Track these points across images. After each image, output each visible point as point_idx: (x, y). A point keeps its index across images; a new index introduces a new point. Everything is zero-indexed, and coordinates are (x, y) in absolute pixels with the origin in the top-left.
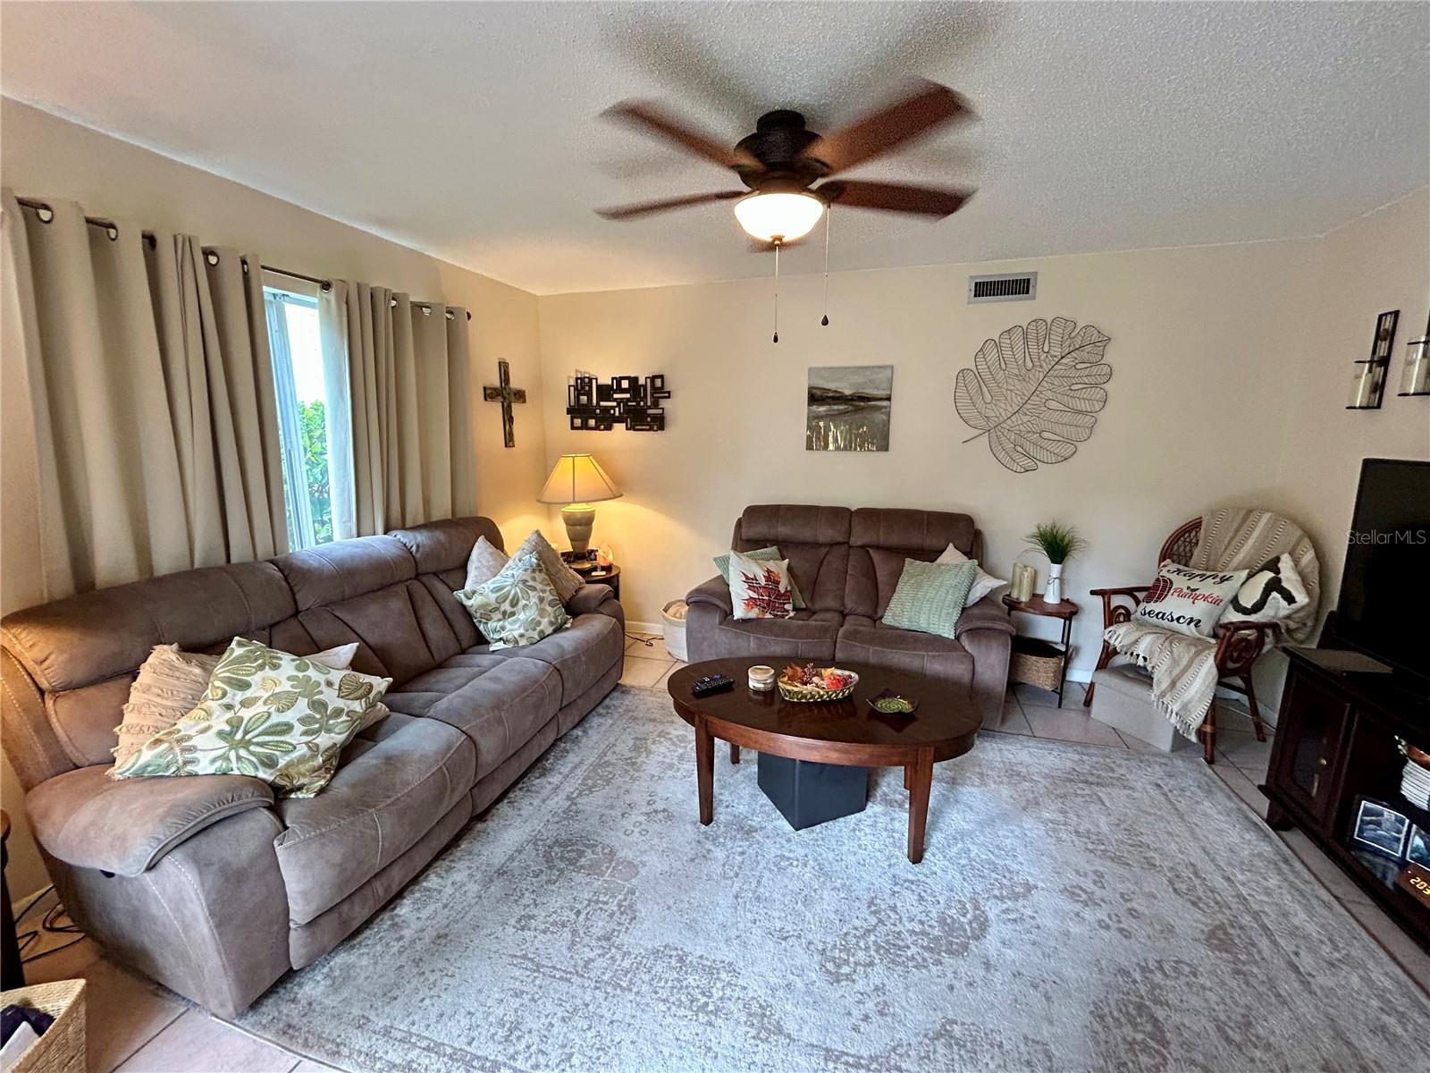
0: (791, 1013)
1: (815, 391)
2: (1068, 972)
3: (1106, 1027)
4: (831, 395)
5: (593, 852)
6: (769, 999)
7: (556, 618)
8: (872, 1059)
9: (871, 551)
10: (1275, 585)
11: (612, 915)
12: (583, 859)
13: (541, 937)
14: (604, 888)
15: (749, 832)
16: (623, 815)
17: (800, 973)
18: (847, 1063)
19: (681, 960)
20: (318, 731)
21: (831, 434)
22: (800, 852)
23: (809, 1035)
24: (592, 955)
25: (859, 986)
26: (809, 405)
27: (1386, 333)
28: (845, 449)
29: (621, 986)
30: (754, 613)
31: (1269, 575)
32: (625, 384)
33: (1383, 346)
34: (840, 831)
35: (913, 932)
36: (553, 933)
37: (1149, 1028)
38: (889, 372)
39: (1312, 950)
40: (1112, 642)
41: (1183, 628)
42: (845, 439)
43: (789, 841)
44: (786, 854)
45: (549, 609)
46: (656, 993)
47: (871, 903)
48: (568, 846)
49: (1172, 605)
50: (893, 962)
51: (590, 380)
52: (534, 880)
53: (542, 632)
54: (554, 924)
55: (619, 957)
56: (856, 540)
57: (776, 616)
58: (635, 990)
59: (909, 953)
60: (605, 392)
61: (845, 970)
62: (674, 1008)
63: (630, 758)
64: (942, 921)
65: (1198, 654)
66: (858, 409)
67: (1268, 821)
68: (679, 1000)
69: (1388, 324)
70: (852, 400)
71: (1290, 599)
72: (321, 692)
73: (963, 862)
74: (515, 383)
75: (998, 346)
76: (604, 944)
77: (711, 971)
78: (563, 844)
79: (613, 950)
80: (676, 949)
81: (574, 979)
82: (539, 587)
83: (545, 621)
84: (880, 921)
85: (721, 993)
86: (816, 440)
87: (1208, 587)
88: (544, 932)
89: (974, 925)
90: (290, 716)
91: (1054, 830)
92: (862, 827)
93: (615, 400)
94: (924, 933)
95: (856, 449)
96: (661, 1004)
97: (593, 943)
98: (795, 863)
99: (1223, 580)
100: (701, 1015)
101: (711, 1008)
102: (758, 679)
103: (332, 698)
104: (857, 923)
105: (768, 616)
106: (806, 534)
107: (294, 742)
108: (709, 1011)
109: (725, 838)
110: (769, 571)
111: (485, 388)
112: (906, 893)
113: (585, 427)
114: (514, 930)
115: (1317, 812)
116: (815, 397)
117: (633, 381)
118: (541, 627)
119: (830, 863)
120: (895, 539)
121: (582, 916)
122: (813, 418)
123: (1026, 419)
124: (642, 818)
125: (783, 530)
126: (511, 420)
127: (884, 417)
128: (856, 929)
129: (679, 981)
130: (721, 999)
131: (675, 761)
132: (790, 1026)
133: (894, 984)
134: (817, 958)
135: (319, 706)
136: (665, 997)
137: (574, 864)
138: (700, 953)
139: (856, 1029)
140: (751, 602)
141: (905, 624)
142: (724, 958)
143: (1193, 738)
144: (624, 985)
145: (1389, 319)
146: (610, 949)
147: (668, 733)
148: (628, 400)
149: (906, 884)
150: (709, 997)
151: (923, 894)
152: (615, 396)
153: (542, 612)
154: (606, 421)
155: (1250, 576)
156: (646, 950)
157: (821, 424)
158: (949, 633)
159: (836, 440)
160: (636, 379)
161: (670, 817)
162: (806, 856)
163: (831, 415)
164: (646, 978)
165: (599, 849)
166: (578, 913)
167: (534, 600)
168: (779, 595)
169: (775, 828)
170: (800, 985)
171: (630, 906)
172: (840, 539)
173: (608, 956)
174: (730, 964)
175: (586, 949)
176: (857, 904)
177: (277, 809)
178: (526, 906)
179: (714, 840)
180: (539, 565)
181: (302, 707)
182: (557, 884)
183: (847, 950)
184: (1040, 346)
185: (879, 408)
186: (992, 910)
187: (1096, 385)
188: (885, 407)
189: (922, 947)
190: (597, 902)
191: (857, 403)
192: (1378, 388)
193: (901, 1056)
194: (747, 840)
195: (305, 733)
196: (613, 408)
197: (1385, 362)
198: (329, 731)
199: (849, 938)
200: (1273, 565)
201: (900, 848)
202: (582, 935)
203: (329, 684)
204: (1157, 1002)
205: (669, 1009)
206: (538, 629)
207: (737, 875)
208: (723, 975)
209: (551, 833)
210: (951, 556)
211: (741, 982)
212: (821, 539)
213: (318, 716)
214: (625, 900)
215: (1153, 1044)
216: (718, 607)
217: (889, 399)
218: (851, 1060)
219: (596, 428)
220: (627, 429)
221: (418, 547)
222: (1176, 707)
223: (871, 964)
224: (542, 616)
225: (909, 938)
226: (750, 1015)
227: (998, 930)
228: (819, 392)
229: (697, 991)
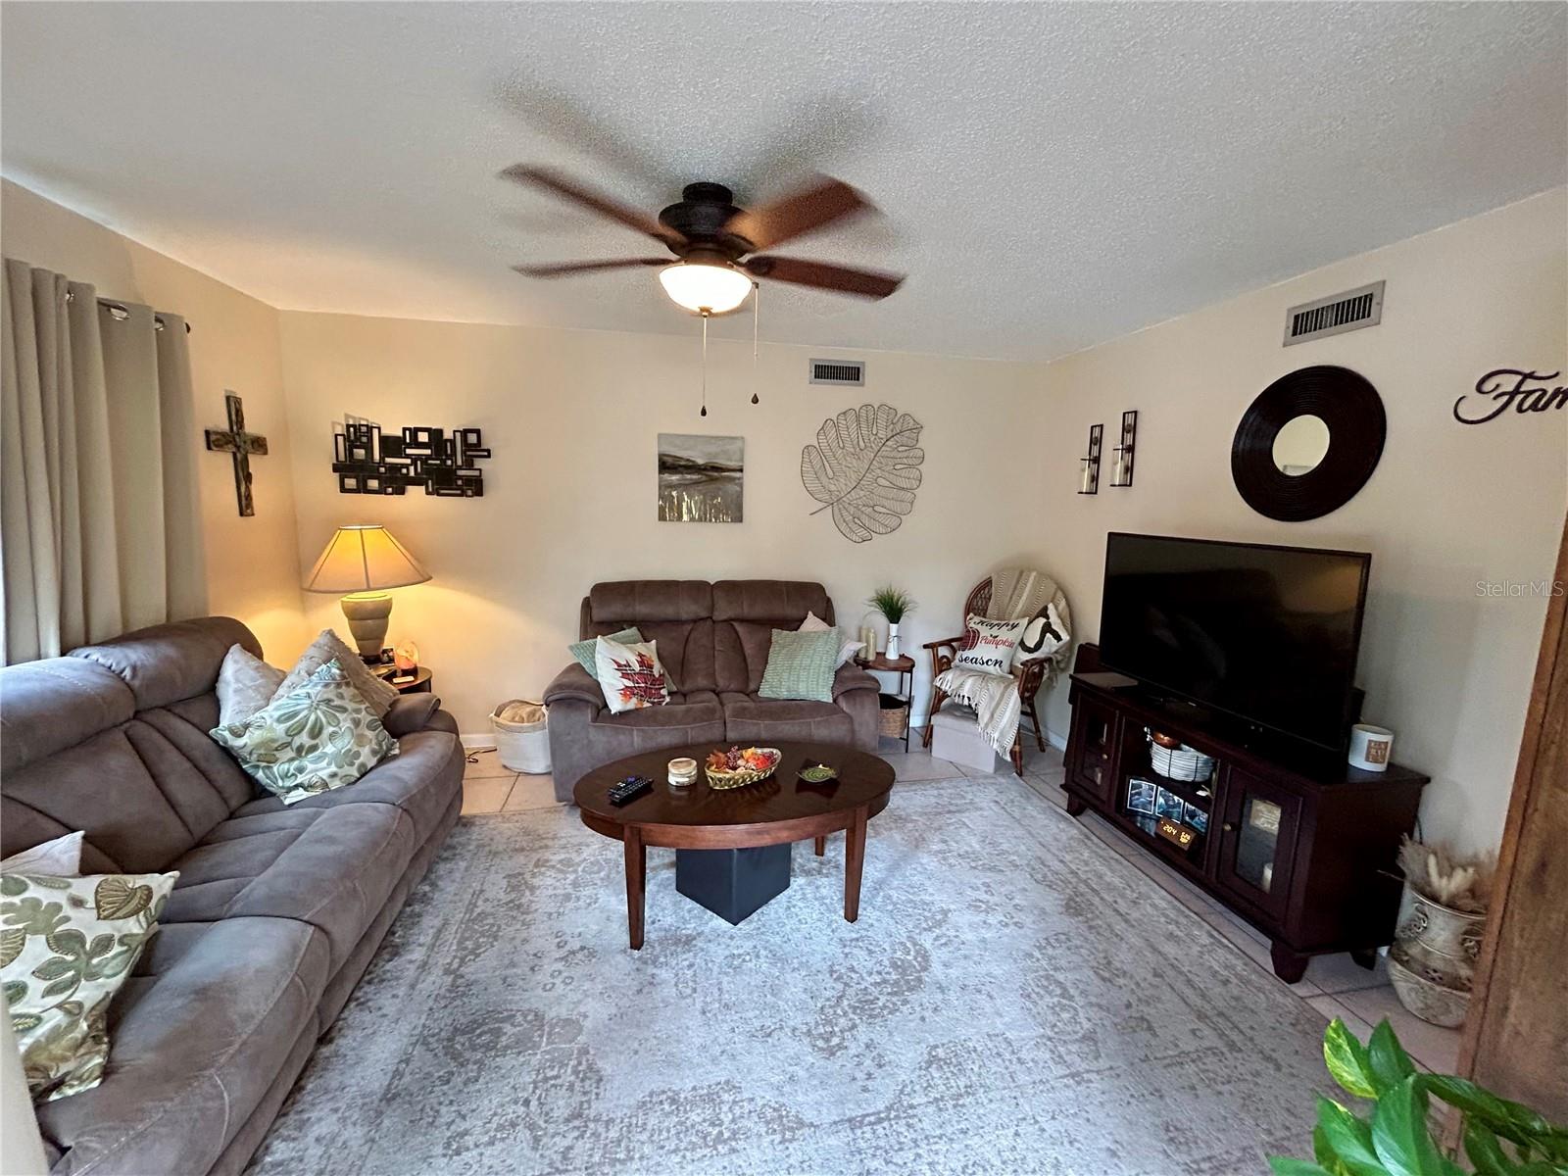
0: (805, 1102)
1: (666, 458)
2: (997, 972)
3: (1035, 1003)
4: (683, 463)
5: (512, 1025)
6: (780, 1099)
7: (380, 744)
8: (889, 1109)
9: (735, 624)
10: (1047, 628)
11: (571, 1088)
12: (504, 1038)
13: (488, 1151)
14: (547, 1060)
15: (688, 941)
16: (532, 969)
17: (796, 1060)
18: (871, 1124)
19: (673, 1101)
20: (73, 982)
21: (684, 504)
22: (748, 945)
23: (828, 1115)
24: (567, 1142)
25: (853, 1051)
26: (660, 472)
27: (1096, 441)
28: (700, 519)
29: (619, 1160)
30: (633, 704)
31: (1042, 621)
32: (423, 437)
33: (1095, 449)
34: (776, 913)
35: (876, 984)
36: (503, 1139)
37: (1058, 991)
38: (739, 444)
39: (1123, 896)
40: (943, 687)
41: (991, 669)
42: (700, 509)
43: (732, 938)
44: (735, 952)
45: (370, 734)
46: (662, 1147)
47: (832, 972)
48: (474, 1030)
49: (982, 651)
50: (871, 1016)
51: (370, 429)
52: (445, 1087)
53: (362, 765)
54: (500, 1128)
55: (601, 1129)
56: (719, 615)
57: (653, 703)
58: (637, 1156)
59: (881, 1004)
60: (391, 445)
61: (835, 1041)
62: (688, 1154)
63: (511, 901)
64: (894, 965)
65: (1006, 688)
66: (713, 480)
67: (1068, 811)
68: (691, 1142)
69: (1097, 431)
70: (705, 469)
71: (1058, 638)
72: (67, 919)
73: (890, 908)
74: (251, 427)
75: (836, 425)
76: (576, 1123)
77: (711, 1098)
78: (468, 1030)
79: (592, 1125)
80: (664, 1092)
82: (350, 706)
83: (366, 751)
84: (846, 984)
85: (730, 1116)
86: (668, 511)
87: (1004, 634)
88: (491, 1143)
89: (919, 959)
90: (18, 971)
91: (945, 859)
92: (794, 902)
93: (408, 456)
94: (885, 981)
95: (711, 521)
96: (673, 1155)
97: (563, 1128)
98: (748, 958)
99: (1014, 627)
100: (720, 1147)
101: (726, 1135)
102: (680, 773)
103: (88, 924)
104: (828, 994)
105: (646, 705)
106: (668, 611)
107: (35, 1011)
108: (724, 1140)
109: (666, 956)
110: (640, 655)
111: (207, 433)
112: (855, 951)
113: (362, 488)
114: (446, 1160)
115: (1104, 797)
116: (666, 465)
117: (436, 434)
118: (361, 759)
119: (780, 947)
120: (759, 611)
121: (534, 1103)
122: (664, 487)
123: (862, 493)
124: (560, 966)
125: (642, 609)
126: (248, 478)
127: (738, 489)
128: (828, 1000)
129: (682, 1123)
130: (733, 1121)
131: (570, 890)
132: (809, 1116)
133: (878, 1034)
134: (806, 1040)
135: (69, 941)
136: (673, 1147)
137: (494, 1048)
138: (692, 1085)
139: (865, 1090)
140: (627, 692)
141: (784, 694)
142: (719, 1079)
143: (1009, 759)
144: (622, 1156)
145: (1097, 430)
146: (586, 1126)
147: (547, 861)
148: (428, 457)
149: (853, 944)
150: (720, 1125)
151: (870, 947)
152: (408, 451)
153: (360, 740)
154: (396, 483)
155: (1030, 622)
156: (629, 1107)
157: (674, 493)
158: (827, 698)
159: (690, 511)
160: (440, 432)
161: (592, 954)
162: (755, 947)
164: (644, 1137)
165: (519, 1018)
166: (527, 1102)
167: (346, 724)
168: (654, 681)
169: (713, 930)
170: (801, 1073)
171: (590, 1068)
172: (704, 614)
173: (588, 1135)
174: (727, 1082)
175: (557, 1139)
176: (820, 976)
178: (449, 1125)
179: (654, 963)
180: (343, 677)
181: (38, 951)
182: (481, 1080)
183: (828, 1022)
184: (870, 428)
186: (927, 941)
187: (910, 466)
188: (739, 479)
189: (889, 994)
190: (546, 1079)
191: (711, 473)
192: (1094, 479)
193: (909, 1095)
194: (689, 951)
195: (49, 992)
196: (407, 466)
197: (1096, 460)
198: (92, 976)
199: (826, 1010)
200: (1044, 613)
201: (835, 912)
202: (543, 1125)
203: (78, 903)
204: (1056, 969)
205: (684, 1157)
206: (357, 762)
207: (695, 990)
208: (725, 1097)
209: (444, 1020)
210: (812, 624)
211: (746, 1095)
212: (684, 617)
213: (70, 958)
214: (580, 1063)
215: (1064, 1001)
216: (588, 702)
217: (741, 471)
218: (872, 1119)
219: (381, 491)
220: (428, 493)
221: (134, 669)
222: (996, 735)
223: (854, 1026)
224: (360, 744)
225: (875, 991)
226: (767, 1123)
227: (937, 956)
228: (669, 460)
229: (706, 1124)
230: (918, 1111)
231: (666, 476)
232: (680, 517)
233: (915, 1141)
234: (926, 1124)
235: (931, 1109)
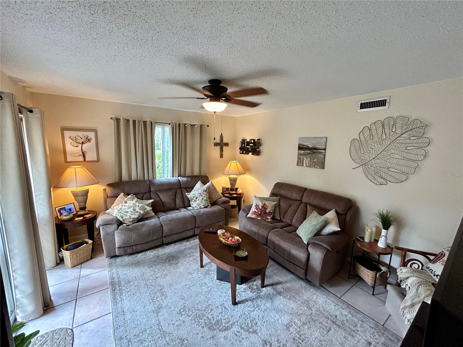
0: (164, 312)
1: (300, 145)
4: (305, 147)
5: (175, 261)
6: (164, 307)
7: (206, 204)
9: (308, 205)
11: (163, 274)
12: (172, 262)
14: (168, 269)
16: (189, 257)
17: (175, 307)
18: (159, 328)
19: (161, 289)
20: (132, 214)
21: (304, 161)
23: (161, 319)
24: (151, 279)
25: (181, 318)
26: (298, 150)
28: (309, 167)
30: (255, 216)
32: (252, 141)
35: (208, 318)
38: (325, 139)
42: (309, 163)
43: (212, 281)
44: (207, 283)
45: (204, 202)
46: (151, 292)
47: (209, 305)
50: (194, 319)
51: (245, 140)
52: (160, 261)
53: (200, 207)
54: (153, 270)
55: (154, 282)
56: (304, 200)
57: (262, 219)
58: (149, 289)
59: (200, 321)
60: (248, 143)
61: (183, 313)
64: (218, 321)
66: (314, 153)
68: (152, 296)
70: (312, 149)
72: (136, 207)
73: (246, 313)
74: (225, 141)
75: (370, 129)
76: (155, 278)
77: (163, 295)
78: (173, 257)
79: (155, 280)
80: (163, 287)
81: (144, 281)
82: (203, 195)
83: (202, 204)
84: (205, 310)
86: (300, 163)
88: (150, 270)
89: (225, 328)
90: (129, 210)
93: (250, 146)
94: (210, 320)
95: (312, 167)
96: (149, 294)
98: (206, 286)
100: (151, 301)
101: (154, 301)
103: (137, 209)
104: (200, 307)
105: (259, 218)
107: (128, 215)
109: (201, 272)
110: (265, 204)
111: (214, 143)
112: (220, 309)
113: (243, 153)
114: (147, 267)
116: (301, 148)
117: (254, 140)
118: (201, 206)
119: (214, 291)
120: (315, 203)
121: (158, 271)
122: (299, 155)
124: (191, 259)
125: (283, 192)
126: (222, 151)
129: (156, 293)
130: (158, 301)
132: (160, 314)
133: (188, 323)
134: (182, 307)
135: (134, 210)
137: (169, 262)
138: (166, 291)
139: (169, 324)
140: (255, 213)
142: (168, 294)
144: (149, 287)
148: (253, 146)
149: (223, 307)
150: (156, 299)
151: (223, 312)
152: (250, 145)
153: (202, 202)
154: (247, 152)
156: (159, 284)
157: (302, 157)
158: (306, 242)
159: (306, 163)
160: (255, 140)
162: (211, 286)
163: (305, 154)
164: (153, 288)
165: (177, 261)
167: (201, 199)
168: (265, 213)
169: (213, 277)
170: (172, 309)
171: (167, 275)
172: (298, 199)
174: (167, 296)
175: (152, 277)
176: (206, 303)
177: (118, 226)
178: (154, 264)
180: (206, 190)
181: (131, 209)
182: (162, 264)
183: (189, 310)
184: (391, 129)
185: (321, 153)
186: (235, 329)
187: (420, 148)
189: (205, 322)
190: (164, 270)
191: (313, 150)
193: (169, 335)
194: (204, 275)
195: (131, 214)
196: (249, 148)
198: (135, 215)
199: (193, 308)
202: (154, 275)
203: (138, 206)
205: (149, 296)
206: (200, 206)
207: (192, 281)
208: (163, 297)
209: (174, 254)
210: (332, 212)
211: (164, 300)
212: (293, 198)
213: (133, 212)
214: (168, 273)
216: (247, 211)
217: (325, 149)
218: (160, 328)
219: (245, 154)
220: (252, 154)
221: (182, 181)
223: (190, 316)
224: (202, 203)
225: (205, 318)
226: (158, 307)
227: (229, 333)
228: (301, 146)
229: (156, 296)
230: (164, 339)
231: (300, 151)
232: (303, 165)
233: (155, 340)
234: (160, 342)
235: (165, 342)
